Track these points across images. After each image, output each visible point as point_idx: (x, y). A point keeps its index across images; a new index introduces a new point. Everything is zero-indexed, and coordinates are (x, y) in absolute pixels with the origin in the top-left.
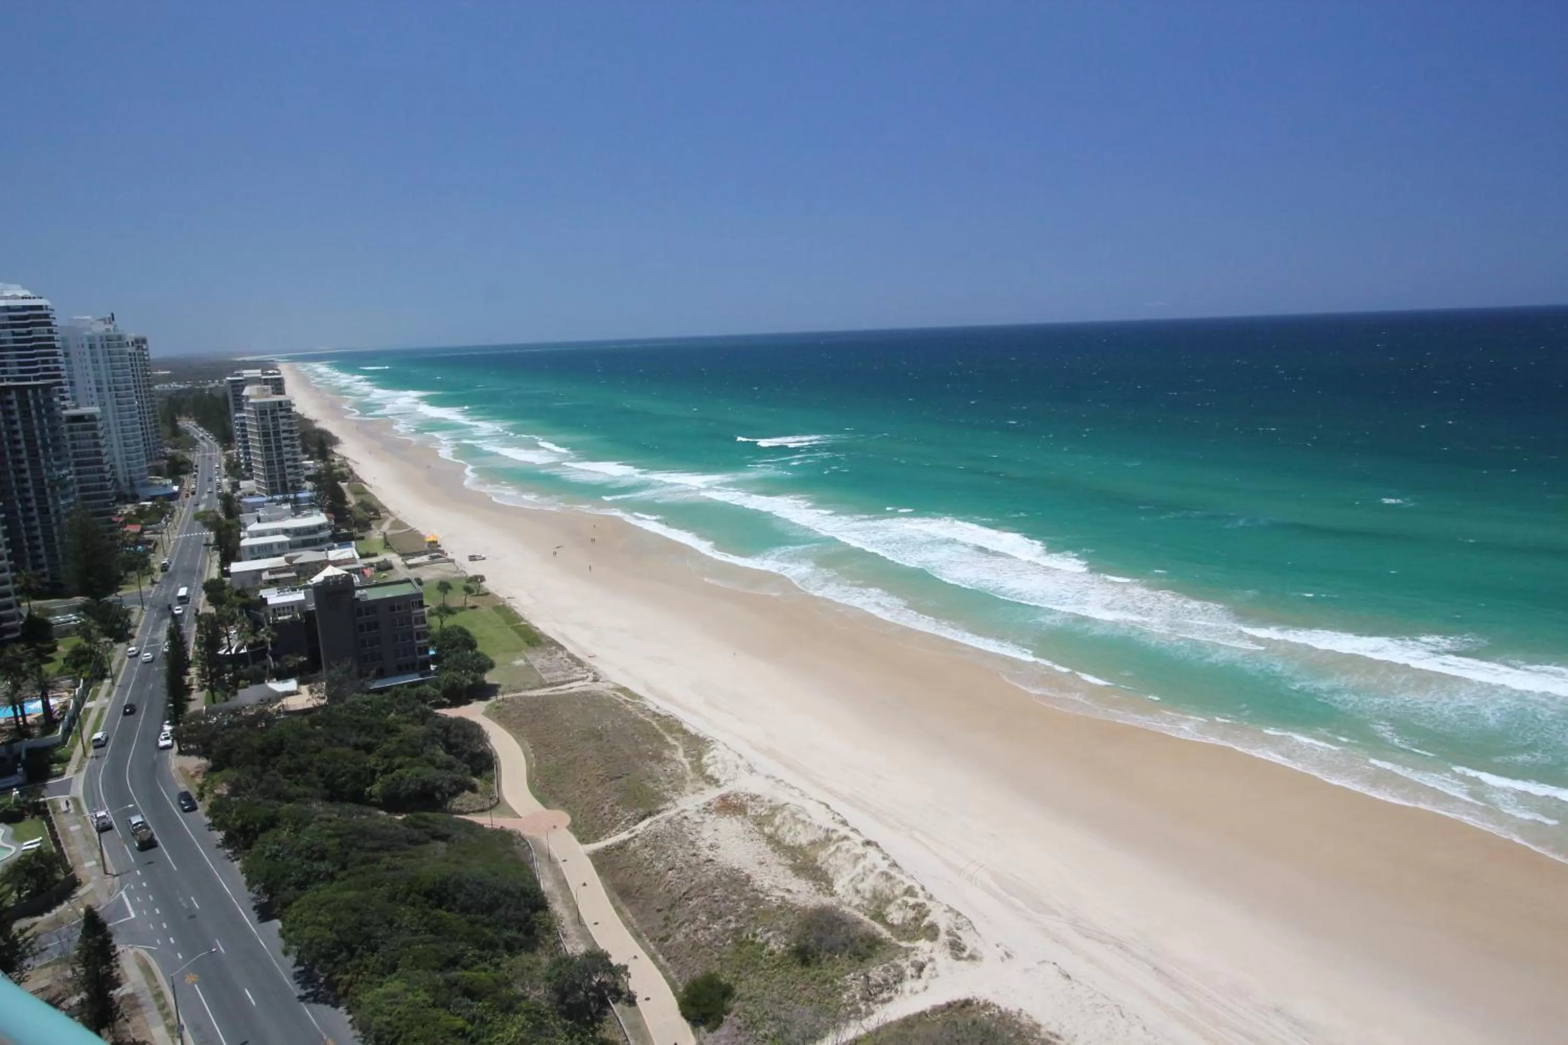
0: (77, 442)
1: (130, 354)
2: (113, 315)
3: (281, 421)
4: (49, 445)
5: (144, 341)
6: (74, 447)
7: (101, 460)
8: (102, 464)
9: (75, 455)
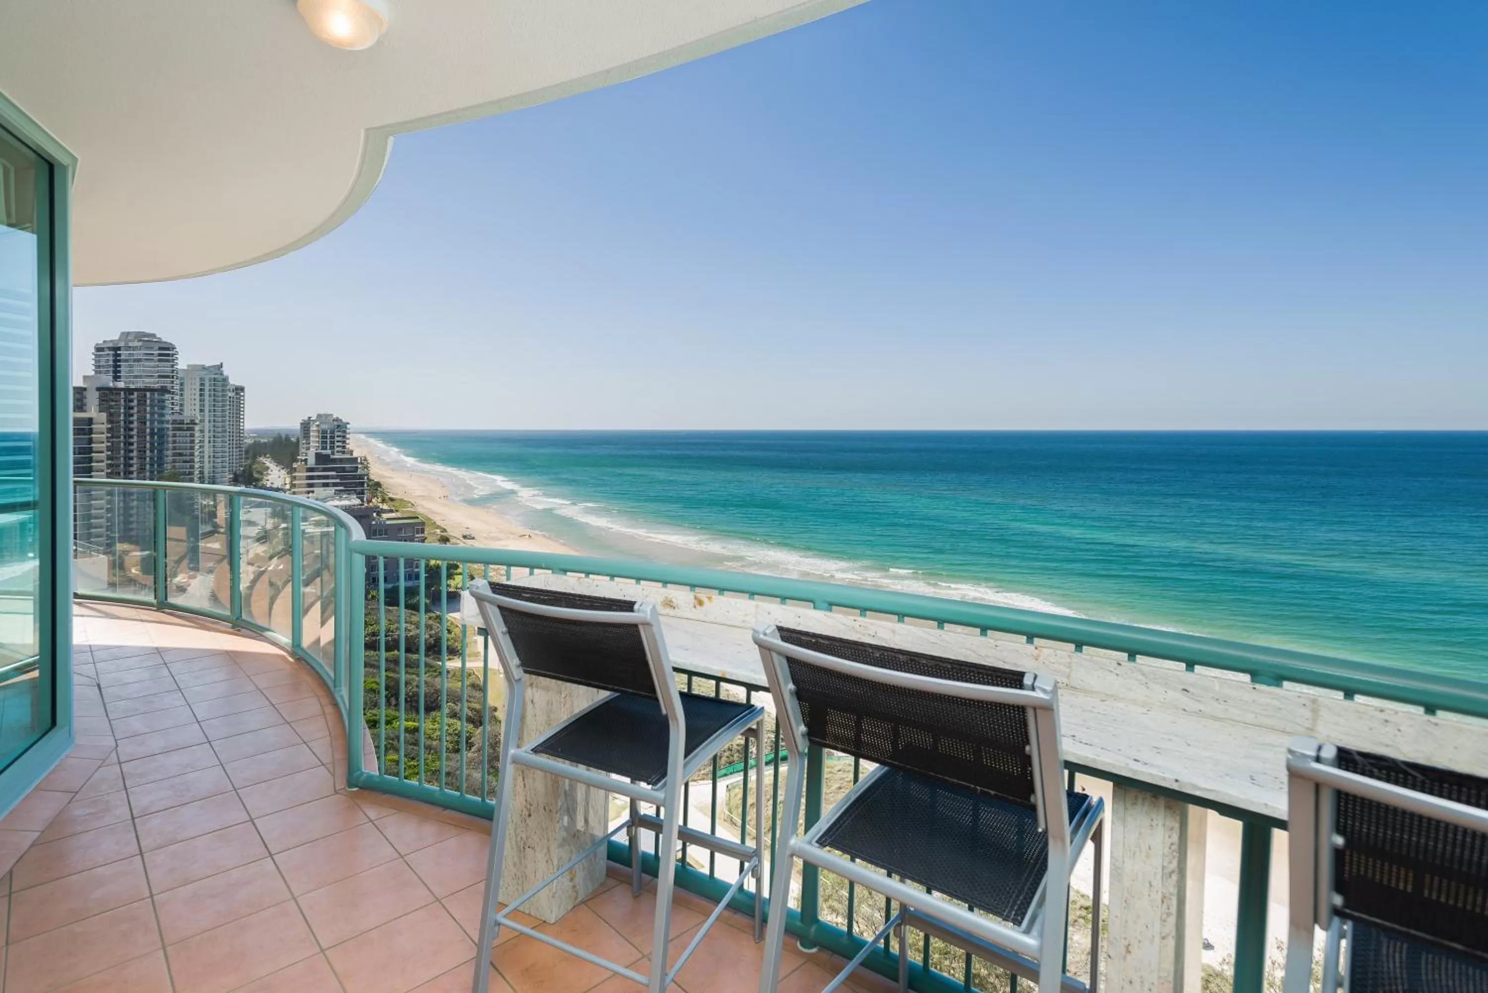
0: (177, 439)
1: (230, 397)
2: (222, 364)
3: (337, 439)
4: (156, 434)
5: (242, 389)
6: (174, 442)
7: (193, 459)
8: (194, 462)
9: (174, 448)
